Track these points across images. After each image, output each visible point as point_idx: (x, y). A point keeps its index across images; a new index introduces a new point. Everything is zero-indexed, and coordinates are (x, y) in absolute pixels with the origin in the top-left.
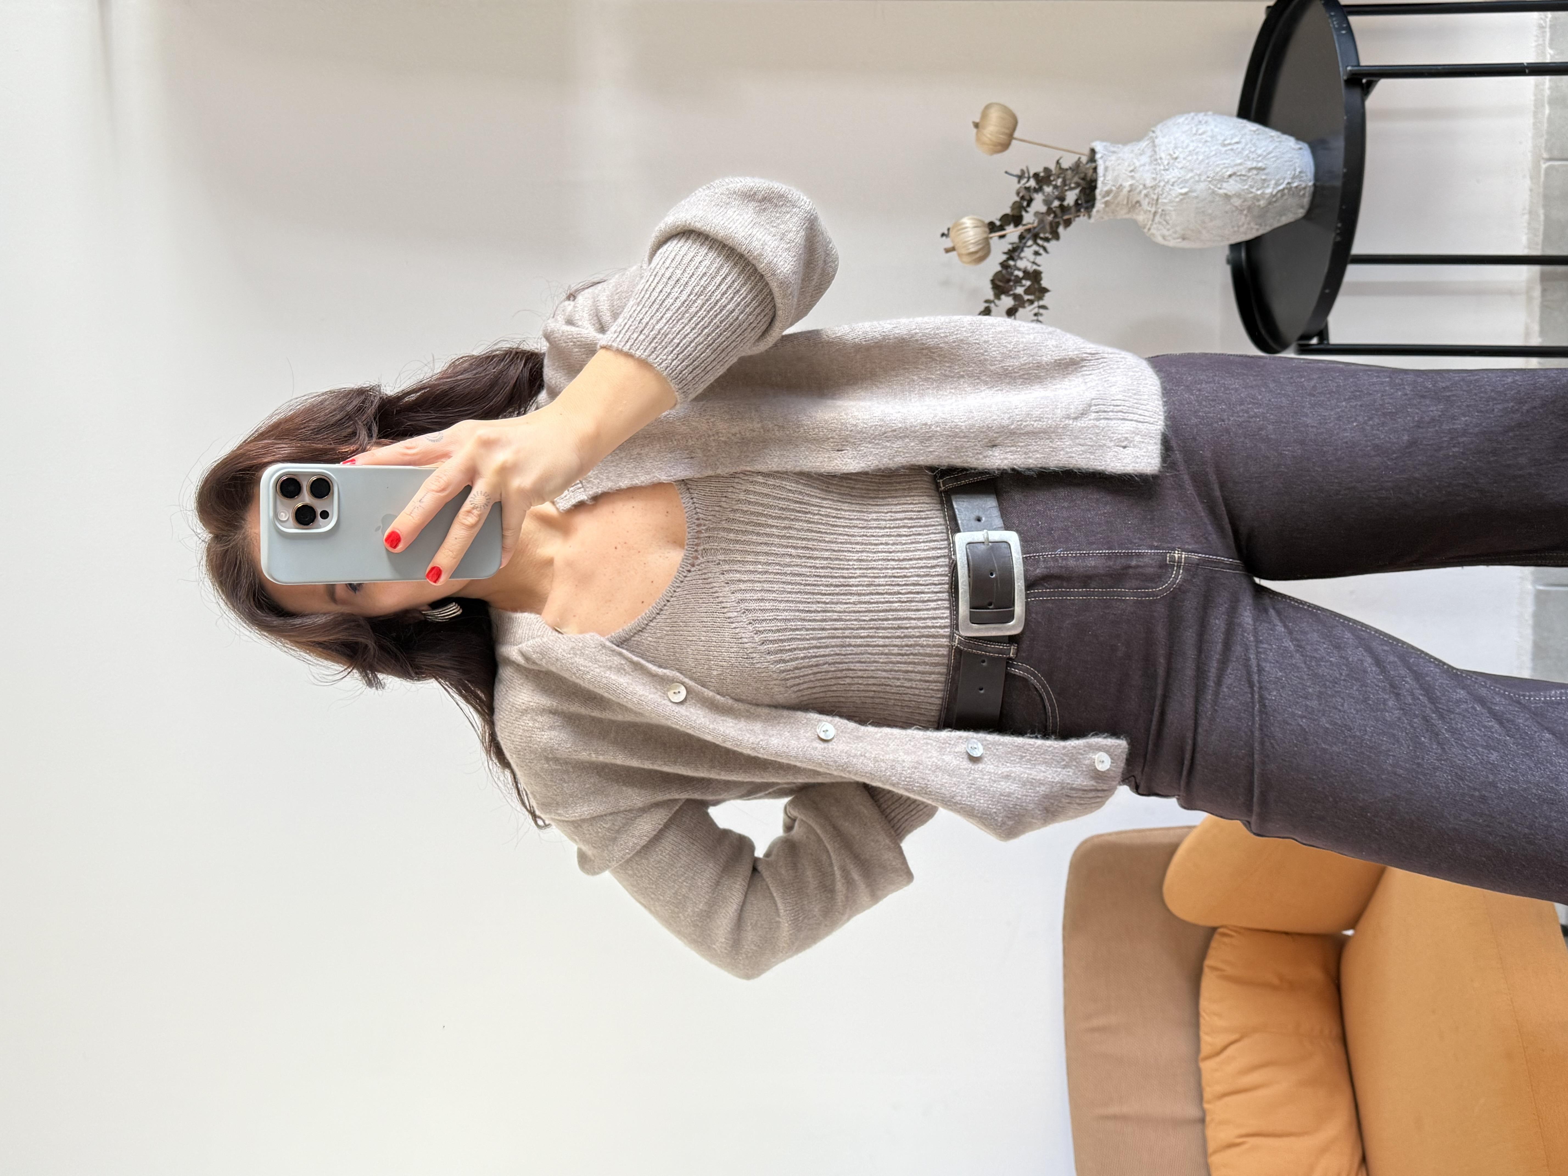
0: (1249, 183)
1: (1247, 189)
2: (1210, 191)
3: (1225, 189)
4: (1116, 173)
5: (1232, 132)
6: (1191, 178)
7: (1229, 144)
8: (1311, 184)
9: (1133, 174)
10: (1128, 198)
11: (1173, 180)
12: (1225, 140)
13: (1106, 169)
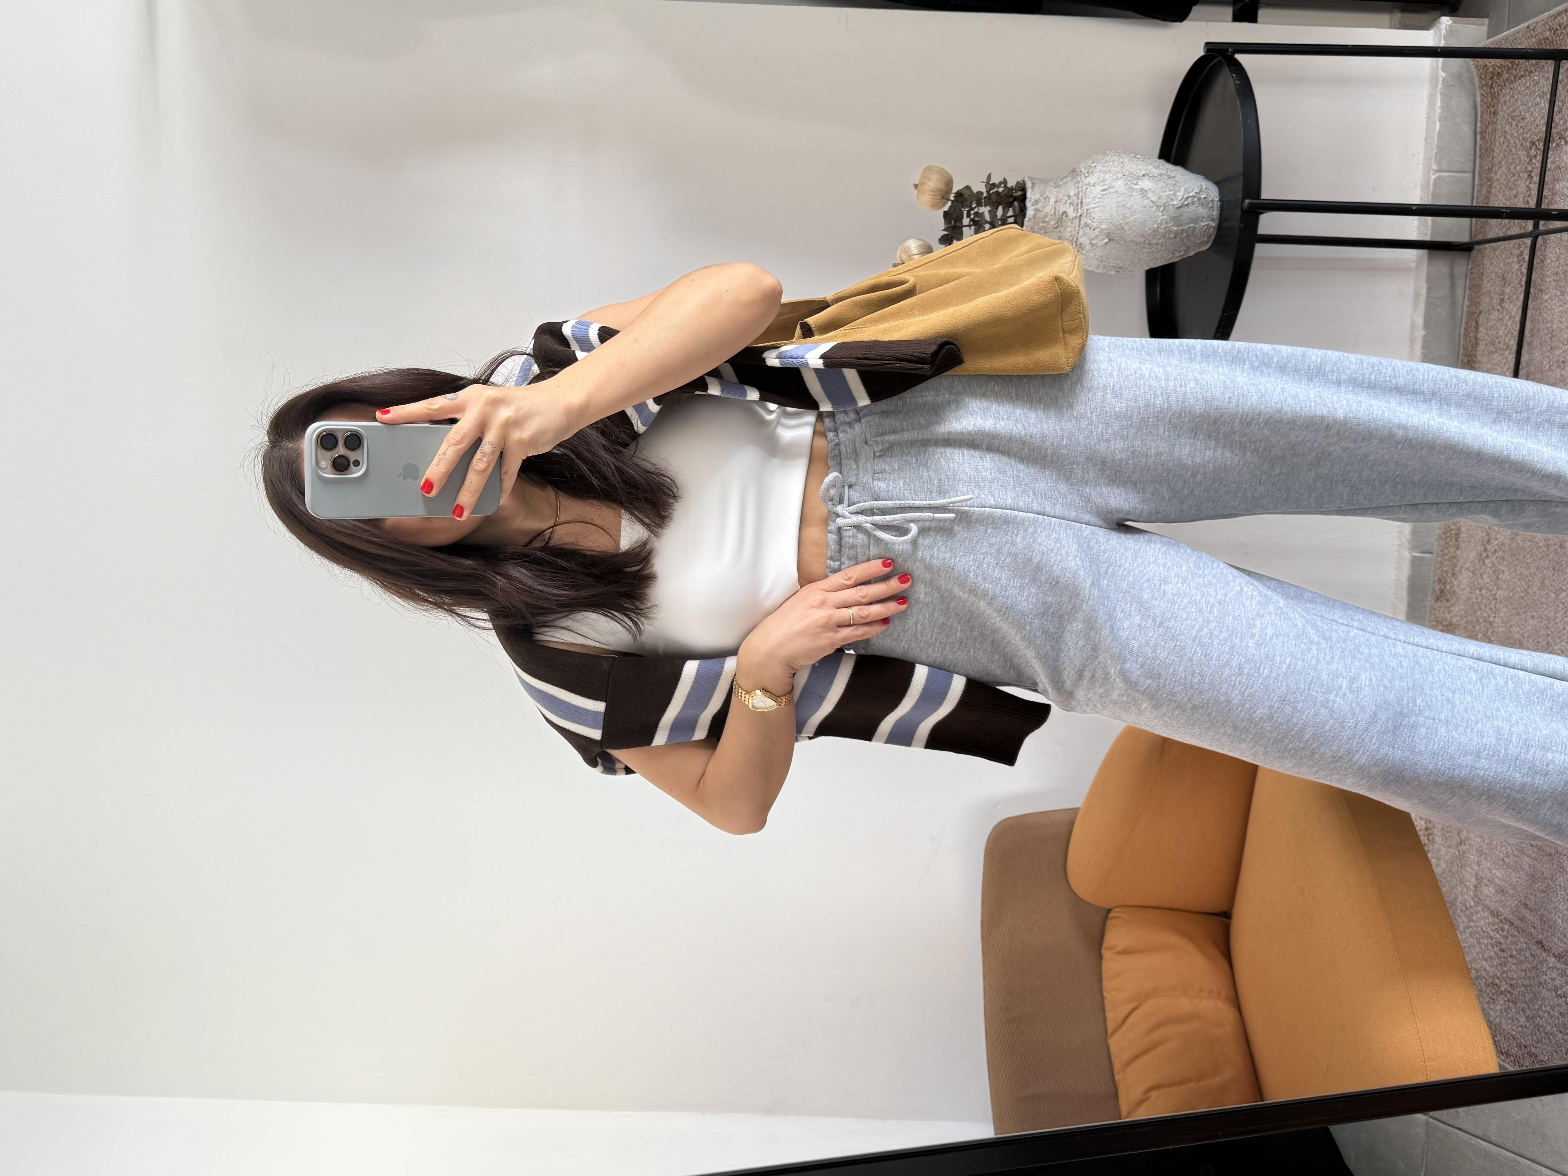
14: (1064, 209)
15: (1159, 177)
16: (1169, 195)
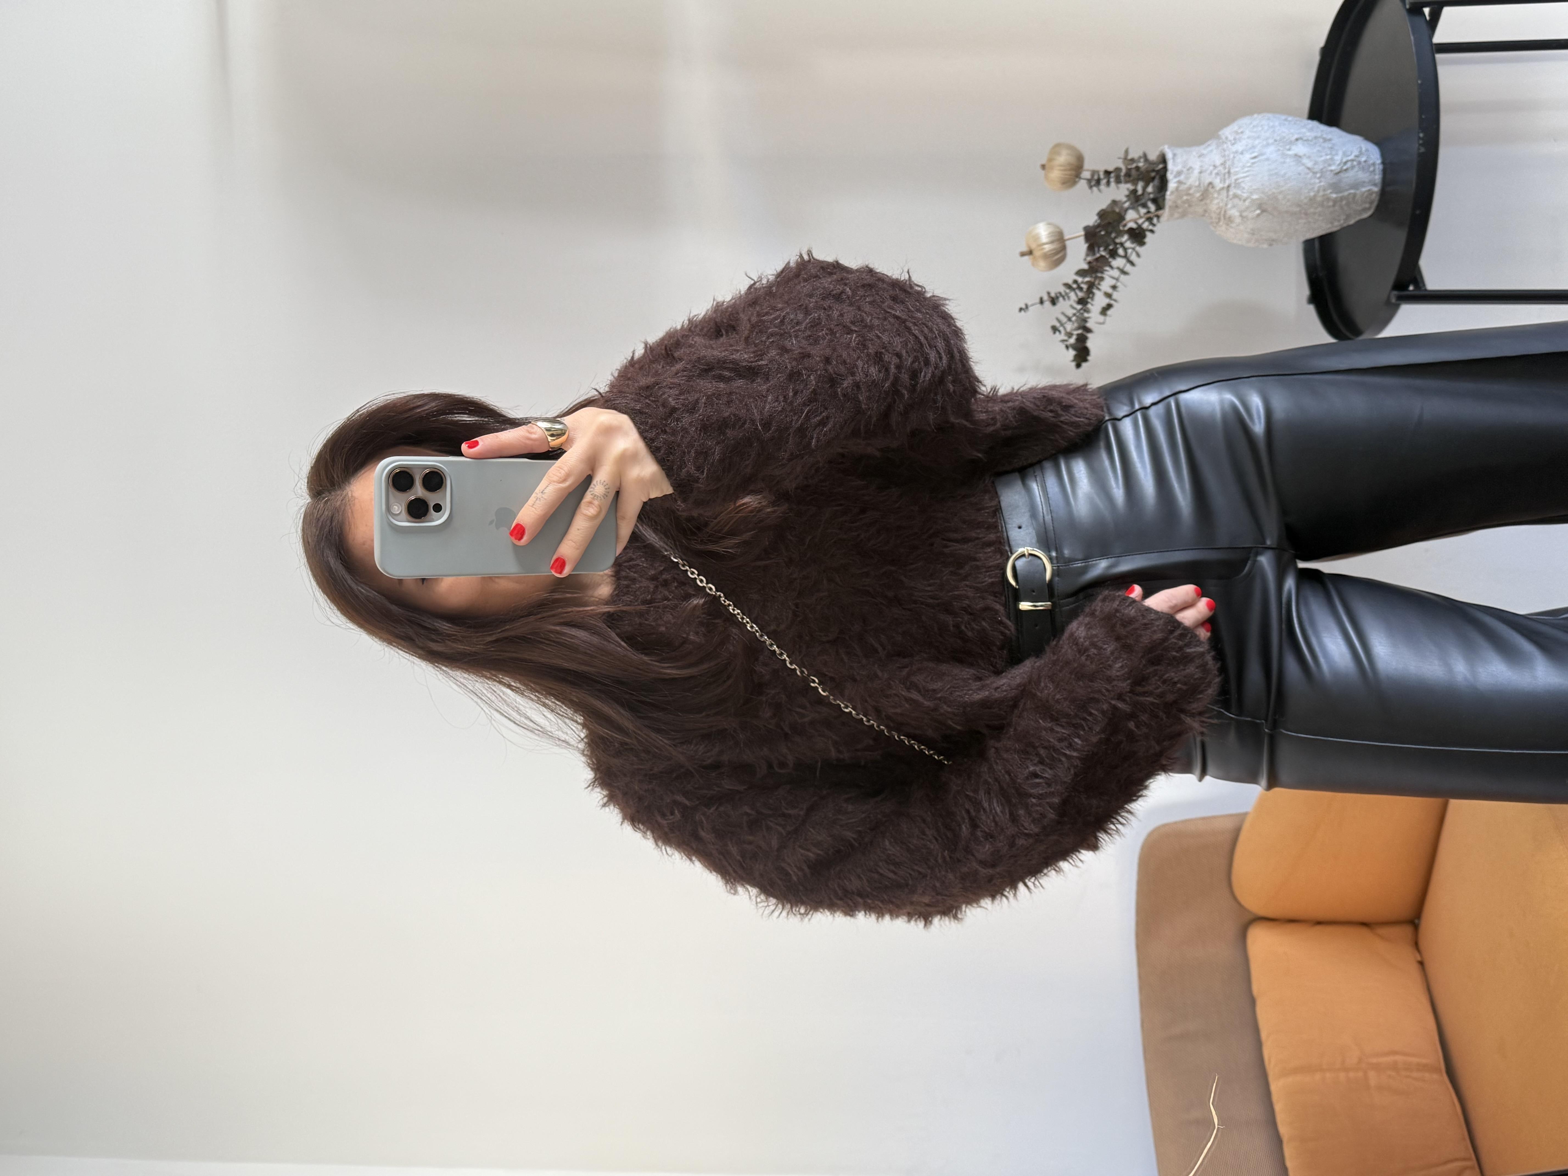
15: (1314, 141)
16: (1325, 161)
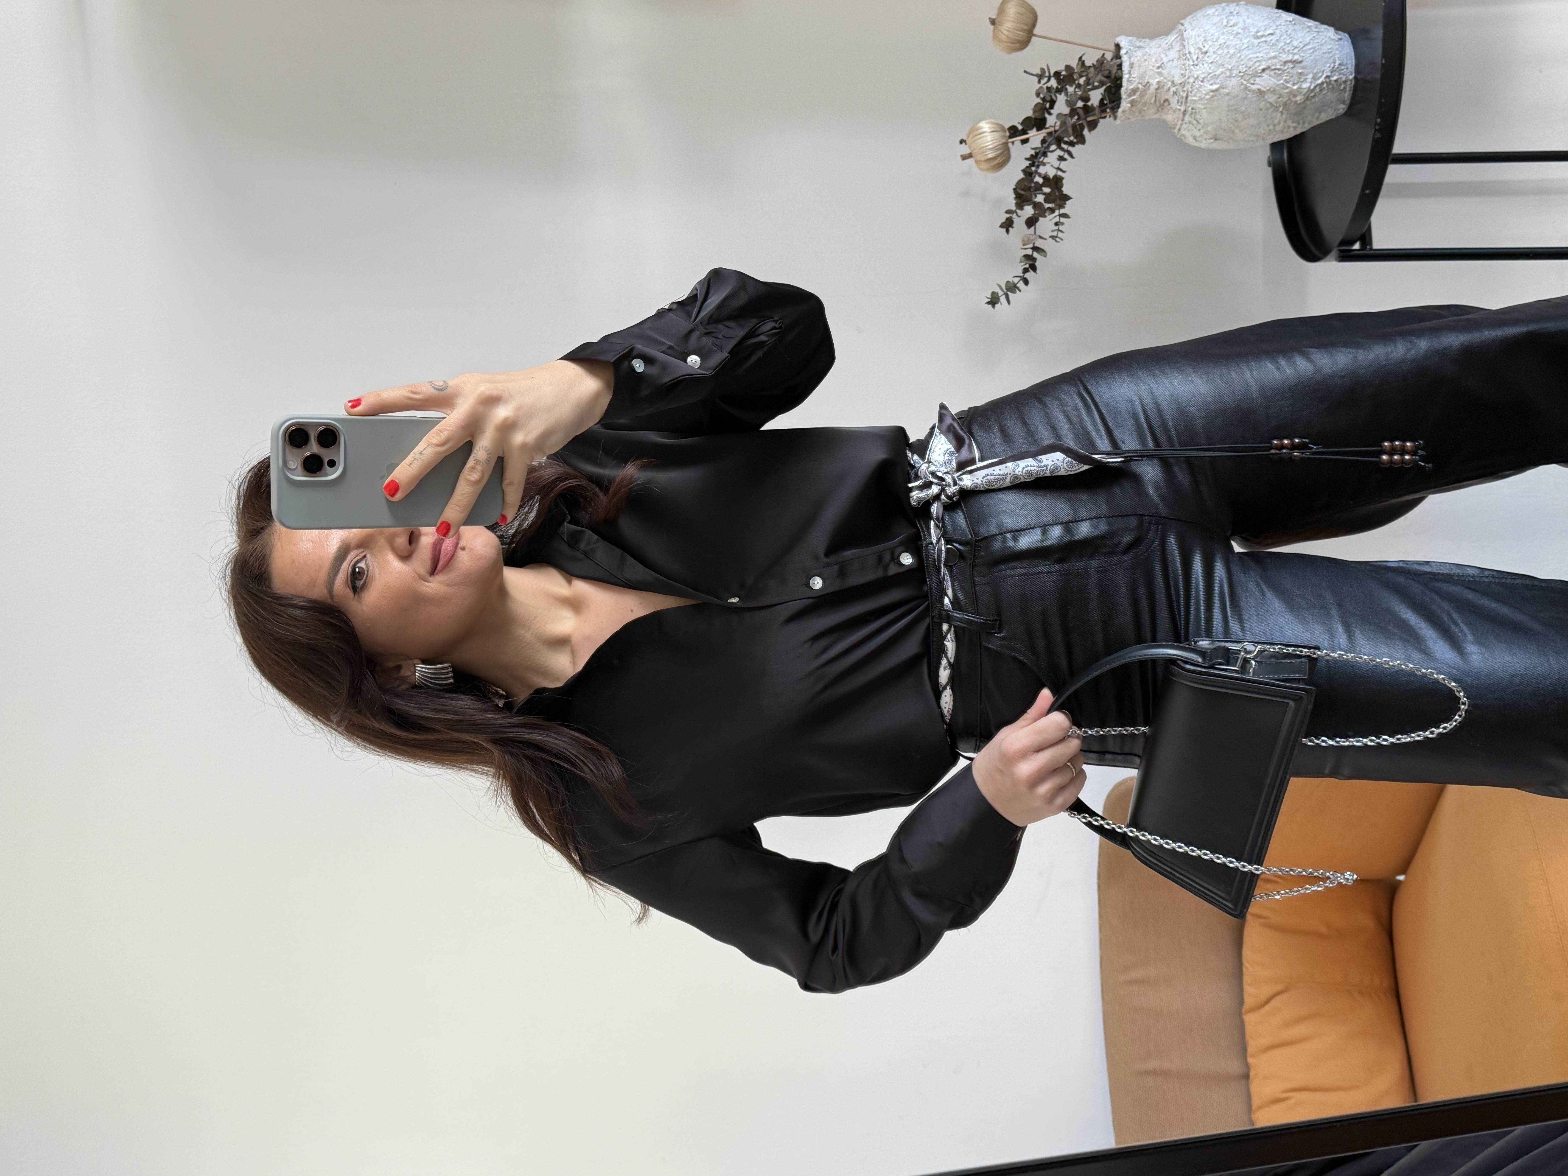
0: (1285, 77)
1: (1282, 84)
2: (1243, 87)
3: (1258, 84)
4: (1142, 70)
5: (1266, 23)
6: (1222, 73)
7: (1262, 36)
8: (1351, 77)
9: (1160, 70)
10: (1156, 96)
11: (1203, 76)
12: (1258, 32)
13: (1131, 66)
14: (1167, 97)
